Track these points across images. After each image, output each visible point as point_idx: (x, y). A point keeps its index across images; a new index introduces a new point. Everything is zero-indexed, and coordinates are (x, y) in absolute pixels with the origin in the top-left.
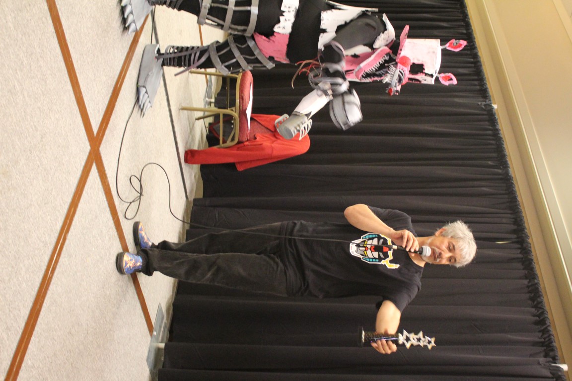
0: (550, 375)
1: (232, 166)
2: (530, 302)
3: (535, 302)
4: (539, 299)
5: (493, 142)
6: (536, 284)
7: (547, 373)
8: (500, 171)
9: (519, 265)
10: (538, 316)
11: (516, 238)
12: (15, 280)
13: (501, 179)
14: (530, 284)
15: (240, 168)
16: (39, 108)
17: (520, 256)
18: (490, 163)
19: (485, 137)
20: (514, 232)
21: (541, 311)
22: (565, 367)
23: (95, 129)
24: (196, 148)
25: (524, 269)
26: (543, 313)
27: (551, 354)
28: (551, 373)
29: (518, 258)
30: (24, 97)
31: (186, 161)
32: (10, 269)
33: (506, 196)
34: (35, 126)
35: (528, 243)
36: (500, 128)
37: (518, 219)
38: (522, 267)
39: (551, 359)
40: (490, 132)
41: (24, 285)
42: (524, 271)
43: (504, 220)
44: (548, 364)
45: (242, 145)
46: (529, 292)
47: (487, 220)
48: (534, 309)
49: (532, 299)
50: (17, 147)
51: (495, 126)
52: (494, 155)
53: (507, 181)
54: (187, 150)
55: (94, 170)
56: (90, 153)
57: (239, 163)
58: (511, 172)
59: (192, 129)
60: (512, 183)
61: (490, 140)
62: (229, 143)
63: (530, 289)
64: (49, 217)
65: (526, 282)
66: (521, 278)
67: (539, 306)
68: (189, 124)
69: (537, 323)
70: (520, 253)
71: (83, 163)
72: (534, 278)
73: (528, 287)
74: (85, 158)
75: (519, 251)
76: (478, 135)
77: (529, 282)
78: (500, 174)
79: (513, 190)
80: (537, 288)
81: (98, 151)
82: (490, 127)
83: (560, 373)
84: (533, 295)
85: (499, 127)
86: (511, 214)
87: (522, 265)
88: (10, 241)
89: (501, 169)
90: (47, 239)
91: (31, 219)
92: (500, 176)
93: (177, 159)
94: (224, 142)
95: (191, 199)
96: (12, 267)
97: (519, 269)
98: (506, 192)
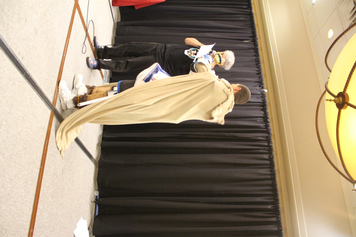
0: (260, 94)
1: (133, 7)
2: (256, 66)
3: (258, 66)
4: (259, 65)
6: (259, 58)
7: (259, 93)
8: (248, 10)
9: (253, 51)
10: (258, 71)
11: (253, 40)
12: (53, 58)
13: (249, 14)
15: (136, 8)
17: (253, 47)
18: (244, 7)
20: (252, 37)
21: (260, 69)
22: (266, 91)
25: (254, 52)
26: (260, 70)
27: (262, 86)
28: (261, 93)
29: (252, 48)
31: (113, 5)
33: (250, 22)
35: (257, 42)
37: (254, 32)
39: (261, 88)
41: (56, 60)
42: (254, 53)
43: (248, 32)
44: (260, 89)
46: (255, 62)
47: (241, 32)
48: (257, 69)
49: (257, 65)
52: (247, 3)
53: (251, 15)
55: (77, 11)
56: (75, 4)
57: (136, 5)
58: (253, 11)
60: (253, 16)
64: (62, 32)
65: (255, 58)
66: (253, 56)
67: (259, 67)
69: (257, 74)
70: (254, 46)
72: (258, 56)
73: (255, 60)
74: (73, 6)
75: (253, 45)
78: (248, 12)
79: (253, 19)
80: (259, 60)
81: (78, 3)
83: (264, 93)
84: (257, 63)
86: (251, 29)
87: (254, 51)
88: (50, 42)
89: (249, 10)
90: (62, 41)
91: (56, 33)
92: (248, 13)
93: (109, 4)
95: (116, 22)
96: (52, 53)
97: (252, 52)
98: (250, 20)
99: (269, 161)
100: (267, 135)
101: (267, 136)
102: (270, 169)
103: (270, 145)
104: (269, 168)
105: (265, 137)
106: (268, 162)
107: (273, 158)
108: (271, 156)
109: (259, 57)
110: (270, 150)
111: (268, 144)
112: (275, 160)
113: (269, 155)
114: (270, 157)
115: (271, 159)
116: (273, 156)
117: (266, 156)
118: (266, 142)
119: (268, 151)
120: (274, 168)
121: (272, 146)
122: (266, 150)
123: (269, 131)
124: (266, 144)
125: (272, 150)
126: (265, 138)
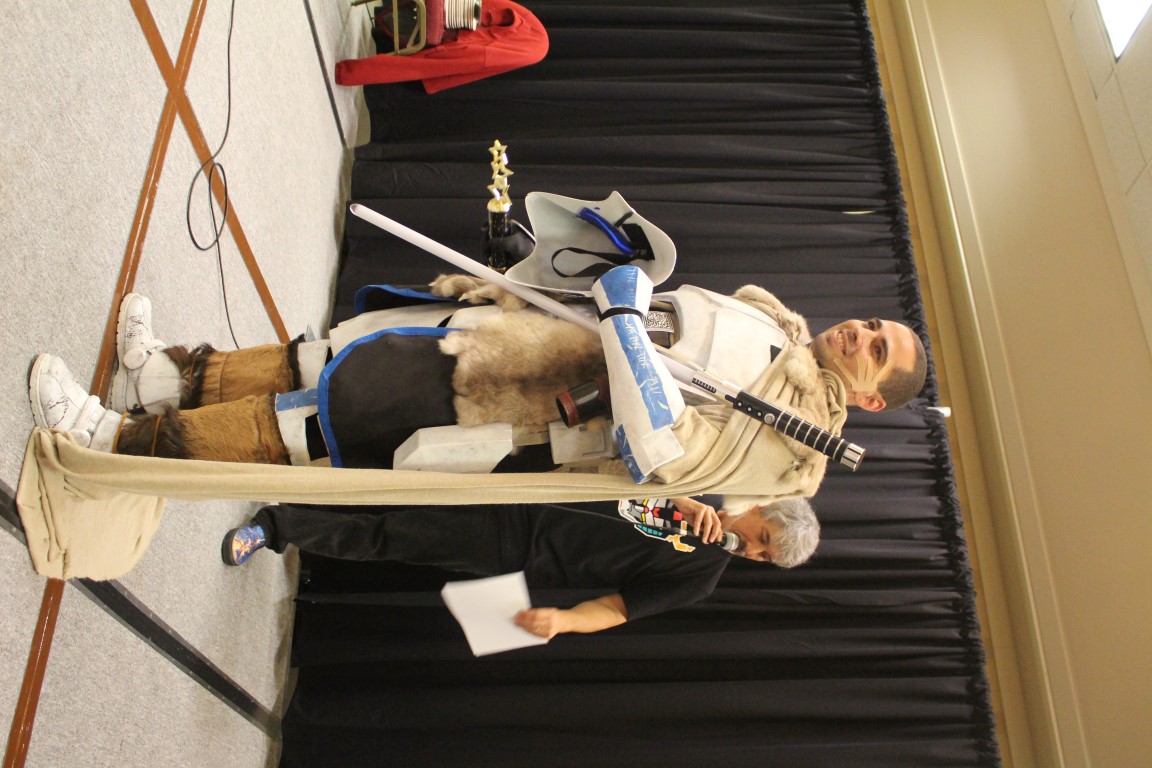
0: (924, 424)
1: (417, 86)
3: (909, 311)
4: (915, 306)
5: (856, 40)
6: (913, 281)
7: (919, 421)
8: (864, 91)
9: (888, 251)
11: (885, 206)
12: (61, 336)
13: (867, 105)
14: (903, 281)
15: (432, 90)
16: (67, 35)
17: (890, 235)
18: (850, 77)
19: (843, 31)
20: (882, 195)
22: (946, 411)
23: (174, 55)
24: (354, 56)
25: (895, 257)
27: (928, 391)
28: (925, 421)
29: (887, 239)
30: (37, 20)
31: (339, 80)
32: (50, 320)
33: (873, 135)
34: (64, 70)
35: (903, 213)
36: (868, 16)
37: (891, 174)
38: (892, 253)
39: (927, 400)
40: (852, 23)
41: (78, 340)
42: (894, 260)
43: (867, 176)
44: (921, 407)
45: (433, 50)
46: (900, 295)
47: (840, 175)
49: (905, 306)
50: (36, 112)
51: (861, 11)
52: (857, 63)
53: (875, 108)
54: (339, 61)
55: (178, 126)
56: (168, 99)
57: (429, 80)
58: (883, 91)
59: (346, 22)
60: (885, 113)
61: (851, 36)
62: (410, 48)
63: (903, 288)
64: (107, 222)
65: (896, 278)
66: (889, 272)
68: (341, 14)
70: (891, 230)
71: (157, 119)
72: (910, 272)
73: (900, 286)
74: (160, 109)
75: (888, 227)
76: (827, 27)
77: (901, 279)
78: (863, 97)
79: (884, 125)
80: (914, 289)
81: (182, 91)
82: (853, 14)
83: (938, 422)
84: (906, 299)
85: (868, 13)
86: (879, 164)
87: (893, 249)
88: (45, 274)
89: (866, 87)
90: (108, 258)
91: (77, 232)
92: (866, 101)
93: (322, 79)
94: (403, 45)
95: (351, 145)
96: (54, 316)
97: (887, 258)
98: (872, 127)
99: (968, 703)
100: (955, 595)
101: (955, 600)
102: (973, 741)
103: (971, 635)
104: (971, 734)
105: (950, 604)
106: (965, 710)
107: (984, 691)
108: (978, 685)
109: (913, 276)
110: (971, 659)
111: (964, 633)
112: (992, 700)
113: (969, 678)
114: (970, 686)
115: (977, 696)
116: (984, 683)
117: (955, 685)
118: (954, 622)
119: (961, 661)
120: (992, 733)
121: (977, 640)
122: (953, 660)
123: (963, 577)
124: (955, 633)
125: (981, 657)
126: (947, 607)
